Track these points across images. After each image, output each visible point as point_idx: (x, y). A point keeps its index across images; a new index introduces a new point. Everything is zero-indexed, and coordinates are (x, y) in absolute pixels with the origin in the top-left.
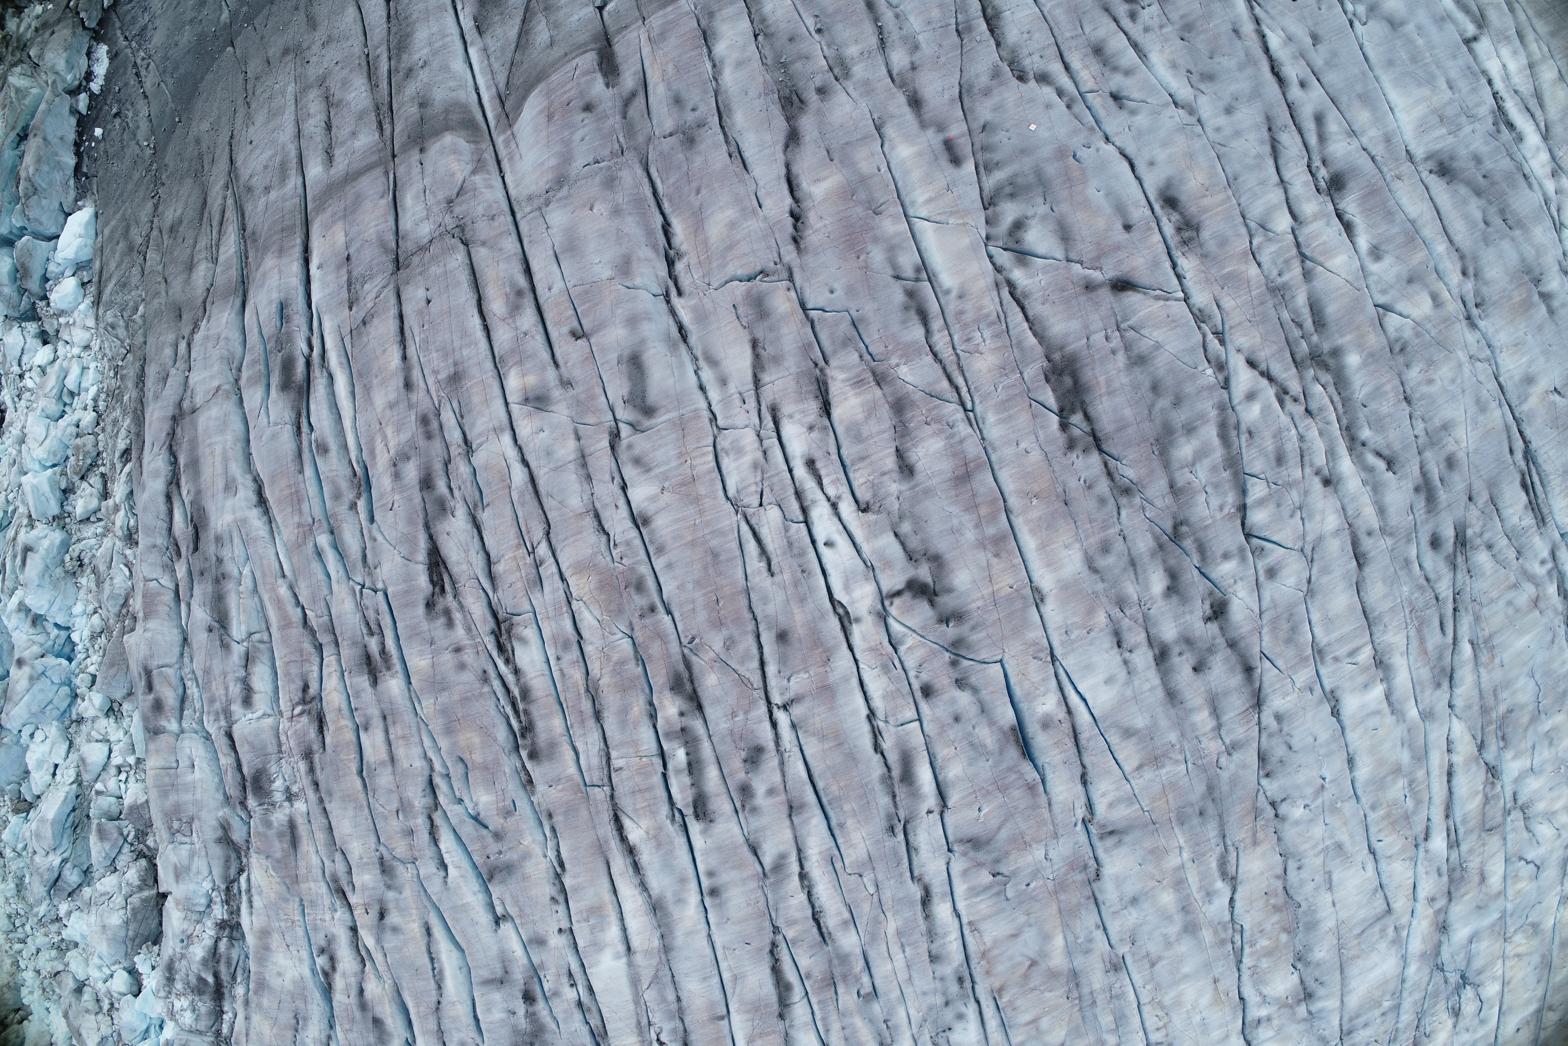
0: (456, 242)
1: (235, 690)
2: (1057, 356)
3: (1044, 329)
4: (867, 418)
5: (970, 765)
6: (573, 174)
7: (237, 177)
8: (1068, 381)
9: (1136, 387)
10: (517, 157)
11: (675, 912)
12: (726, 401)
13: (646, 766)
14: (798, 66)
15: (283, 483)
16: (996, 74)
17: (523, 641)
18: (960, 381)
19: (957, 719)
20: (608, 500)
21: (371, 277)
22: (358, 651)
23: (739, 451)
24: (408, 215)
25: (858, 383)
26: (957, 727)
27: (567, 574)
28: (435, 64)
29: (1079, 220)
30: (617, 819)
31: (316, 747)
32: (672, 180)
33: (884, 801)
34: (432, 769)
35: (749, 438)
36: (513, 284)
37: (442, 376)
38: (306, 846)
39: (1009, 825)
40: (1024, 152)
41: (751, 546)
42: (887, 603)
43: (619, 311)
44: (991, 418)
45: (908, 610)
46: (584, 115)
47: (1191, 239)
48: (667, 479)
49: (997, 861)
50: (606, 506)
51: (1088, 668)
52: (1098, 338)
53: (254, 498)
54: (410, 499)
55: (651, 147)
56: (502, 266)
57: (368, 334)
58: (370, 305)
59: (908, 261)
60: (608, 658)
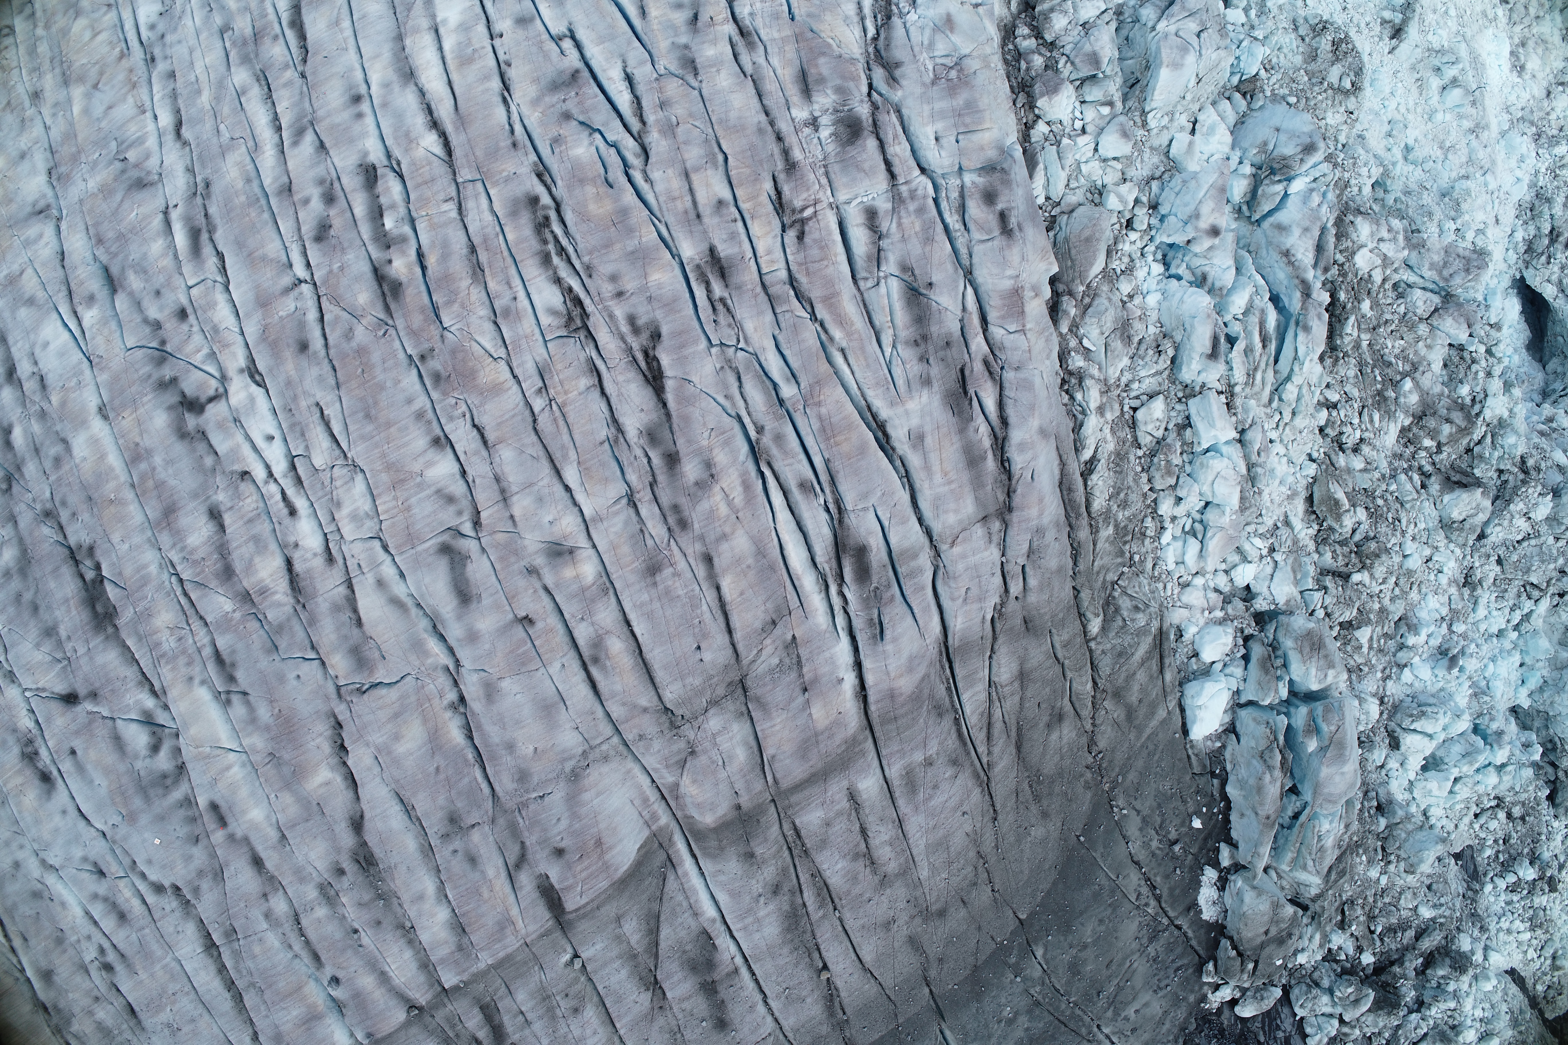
0: (679, 712)
1: (886, 224)
2: (110, 630)
3: (123, 654)
4: (251, 560)
5: (145, 254)
6: (562, 784)
7: (977, 776)
8: (99, 608)
9: (49, 607)
10: (637, 802)
11: (391, 75)
12: (376, 565)
13: (421, 208)
14: (367, 896)
15: (845, 448)
16: (196, 890)
17: (553, 312)
18: (183, 601)
19: (158, 293)
20: (474, 459)
21: (771, 671)
22: (734, 280)
23: (354, 517)
24: (738, 737)
25: (264, 591)
26: (157, 286)
27: (512, 381)
28: (747, 899)
29: (110, 758)
30: (449, 152)
31: (781, 177)
32: (466, 780)
33: (213, 210)
34: (644, 172)
35: (348, 530)
36: (604, 669)
37: (668, 571)
38: (788, 74)
39: (115, 205)
40: (161, 818)
41: (337, 428)
42: (221, 390)
43: (487, 646)
44: (153, 569)
45: (202, 386)
46: (562, 845)
47: (26, 745)
48: (419, 485)
49: (123, 171)
50: (476, 453)
51: (62, 354)
52: (81, 651)
53: (890, 430)
54: (689, 442)
55: (490, 812)
56: (618, 687)
57: (766, 611)
58: (768, 641)
59: (238, 709)
60: (463, 306)
